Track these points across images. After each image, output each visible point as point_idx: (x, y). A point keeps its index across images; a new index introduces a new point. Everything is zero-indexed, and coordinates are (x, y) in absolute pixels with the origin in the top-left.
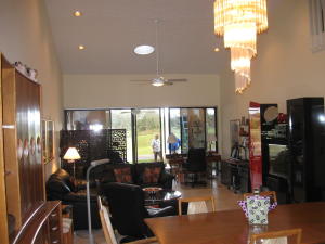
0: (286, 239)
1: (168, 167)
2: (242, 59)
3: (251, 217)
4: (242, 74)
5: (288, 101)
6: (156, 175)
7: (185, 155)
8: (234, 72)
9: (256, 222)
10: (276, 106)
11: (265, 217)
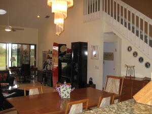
0: (82, 104)
1: (10, 73)
2: (60, 19)
3: (62, 95)
4: (60, 26)
5: (72, 43)
6: (5, 77)
7: (19, 67)
8: (55, 25)
9: (65, 97)
10: (66, 45)
11: (69, 95)
